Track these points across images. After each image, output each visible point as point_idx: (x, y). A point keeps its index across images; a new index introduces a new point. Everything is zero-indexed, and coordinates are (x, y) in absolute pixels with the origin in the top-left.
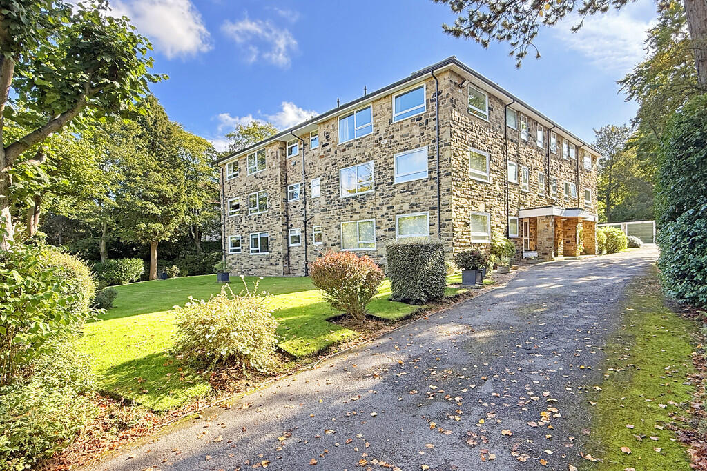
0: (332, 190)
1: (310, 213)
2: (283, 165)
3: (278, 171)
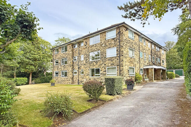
0: (87, 58)
1: (80, 65)
2: (72, 51)
3: (71, 52)
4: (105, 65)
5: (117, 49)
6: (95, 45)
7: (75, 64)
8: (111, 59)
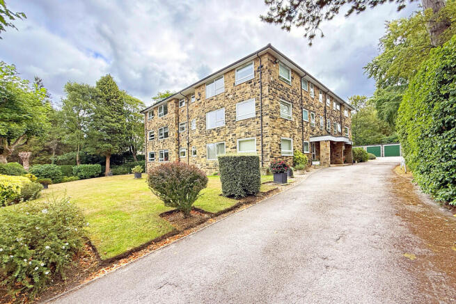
0: (202, 125)
1: (191, 139)
2: (177, 112)
3: (174, 115)
4: (235, 135)
5: (257, 101)
6: (215, 98)
7: (181, 138)
8: (245, 123)
